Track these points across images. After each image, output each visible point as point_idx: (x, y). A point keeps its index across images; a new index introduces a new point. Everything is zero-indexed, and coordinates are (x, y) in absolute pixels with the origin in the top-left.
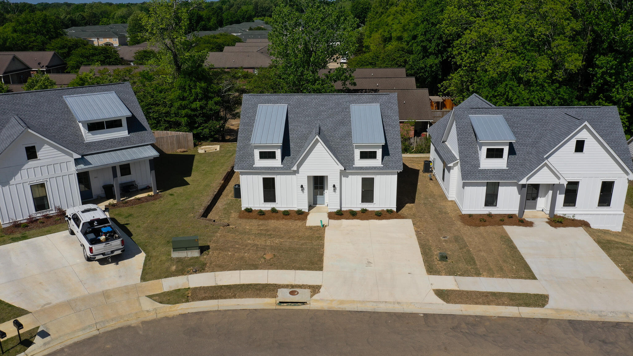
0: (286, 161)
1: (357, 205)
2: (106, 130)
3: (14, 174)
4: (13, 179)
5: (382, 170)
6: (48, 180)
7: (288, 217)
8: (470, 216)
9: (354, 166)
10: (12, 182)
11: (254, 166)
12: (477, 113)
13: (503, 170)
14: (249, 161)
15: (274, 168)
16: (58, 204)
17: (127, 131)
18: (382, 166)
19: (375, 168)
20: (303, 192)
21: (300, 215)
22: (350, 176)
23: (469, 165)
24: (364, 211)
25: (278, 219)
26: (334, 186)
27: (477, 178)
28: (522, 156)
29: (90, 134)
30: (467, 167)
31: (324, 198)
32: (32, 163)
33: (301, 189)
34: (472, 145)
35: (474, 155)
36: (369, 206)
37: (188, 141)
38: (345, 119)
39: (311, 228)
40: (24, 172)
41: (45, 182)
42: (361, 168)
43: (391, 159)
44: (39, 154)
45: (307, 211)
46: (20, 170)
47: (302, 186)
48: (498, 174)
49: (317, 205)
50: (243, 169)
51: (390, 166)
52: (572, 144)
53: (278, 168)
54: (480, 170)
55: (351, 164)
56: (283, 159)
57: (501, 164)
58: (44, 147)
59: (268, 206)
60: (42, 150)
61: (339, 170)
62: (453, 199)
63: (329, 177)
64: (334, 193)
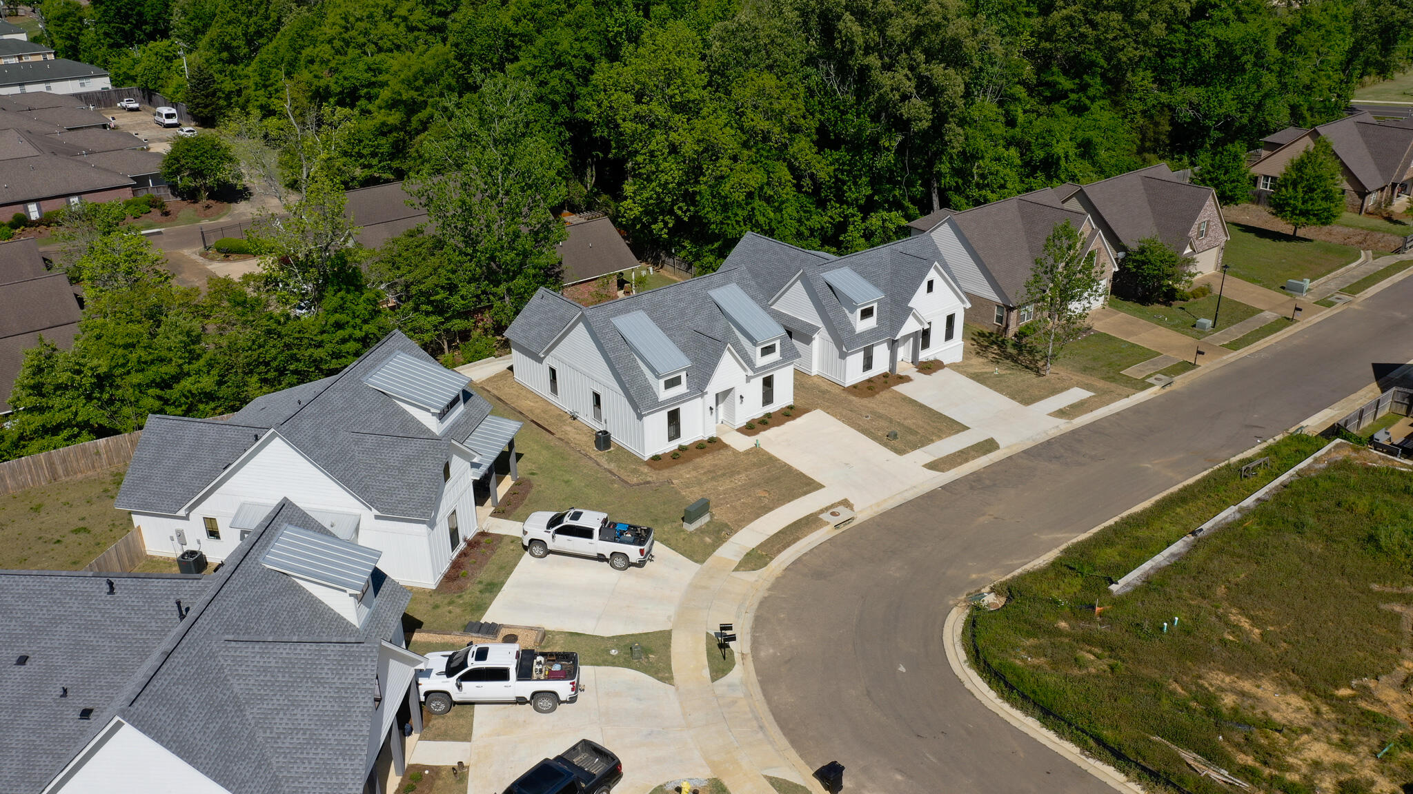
1: (758, 411)
3: (439, 508)
4: (439, 516)
5: (781, 362)
6: (457, 503)
7: (707, 449)
8: (855, 387)
10: (439, 520)
11: (659, 400)
12: (826, 269)
13: (874, 328)
14: (650, 396)
15: (679, 396)
16: (464, 532)
18: (781, 359)
20: (712, 414)
21: (716, 443)
22: (752, 380)
23: (846, 332)
24: (768, 415)
25: (699, 455)
26: (741, 397)
27: (859, 343)
28: (883, 312)
30: (845, 335)
32: (448, 485)
35: (845, 320)
36: (771, 408)
39: (748, 453)
40: (444, 502)
41: (455, 508)
42: (762, 367)
44: (451, 471)
45: (717, 436)
46: (442, 500)
47: (710, 408)
48: (871, 334)
50: (647, 408)
52: (924, 285)
53: (683, 395)
54: (857, 335)
55: (753, 367)
57: (871, 322)
58: (453, 457)
59: (674, 445)
60: (452, 463)
61: (745, 377)
62: (816, 373)
63: (735, 388)
64: (740, 405)
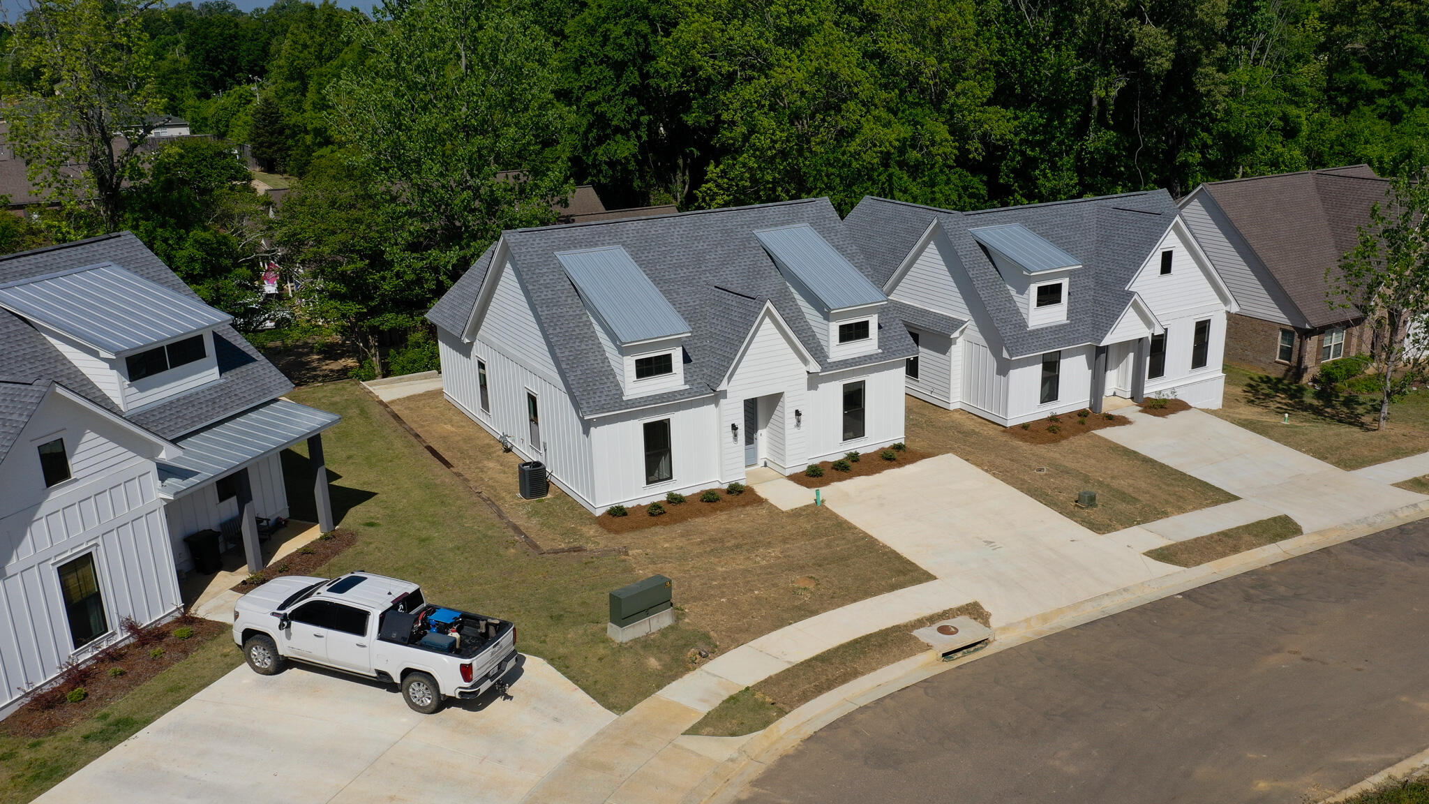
0: (689, 374)
1: (835, 448)
2: (170, 372)
3: (14, 541)
4: (14, 557)
6: (100, 541)
7: (719, 504)
8: (1025, 427)
9: (831, 360)
10: (13, 566)
11: (620, 399)
12: (979, 223)
13: (1063, 325)
14: (602, 390)
16: (127, 611)
17: (216, 369)
18: (880, 351)
19: (869, 358)
20: (736, 440)
22: (822, 387)
23: (1010, 326)
24: (854, 457)
25: (702, 513)
26: (798, 413)
27: (1033, 348)
28: (1080, 295)
29: (134, 390)
30: (1008, 330)
31: (756, 449)
32: (60, 494)
33: (732, 435)
34: (997, 286)
35: (1009, 305)
36: (861, 446)
39: (797, 513)
40: (39, 528)
41: (93, 550)
44: (76, 464)
45: (745, 483)
46: (30, 525)
47: (734, 427)
48: (1060, 335)
50: (602, 410)
51: (895, 348)
52: (1155, 260)
53: (678, 394)
54: (1030, 331)
57: (1057, 314)
58: (84, 440)
60: (81, 448)
61: (806, 375)
62: (958, 406)
63: (785, 395)
64: (796, 429)
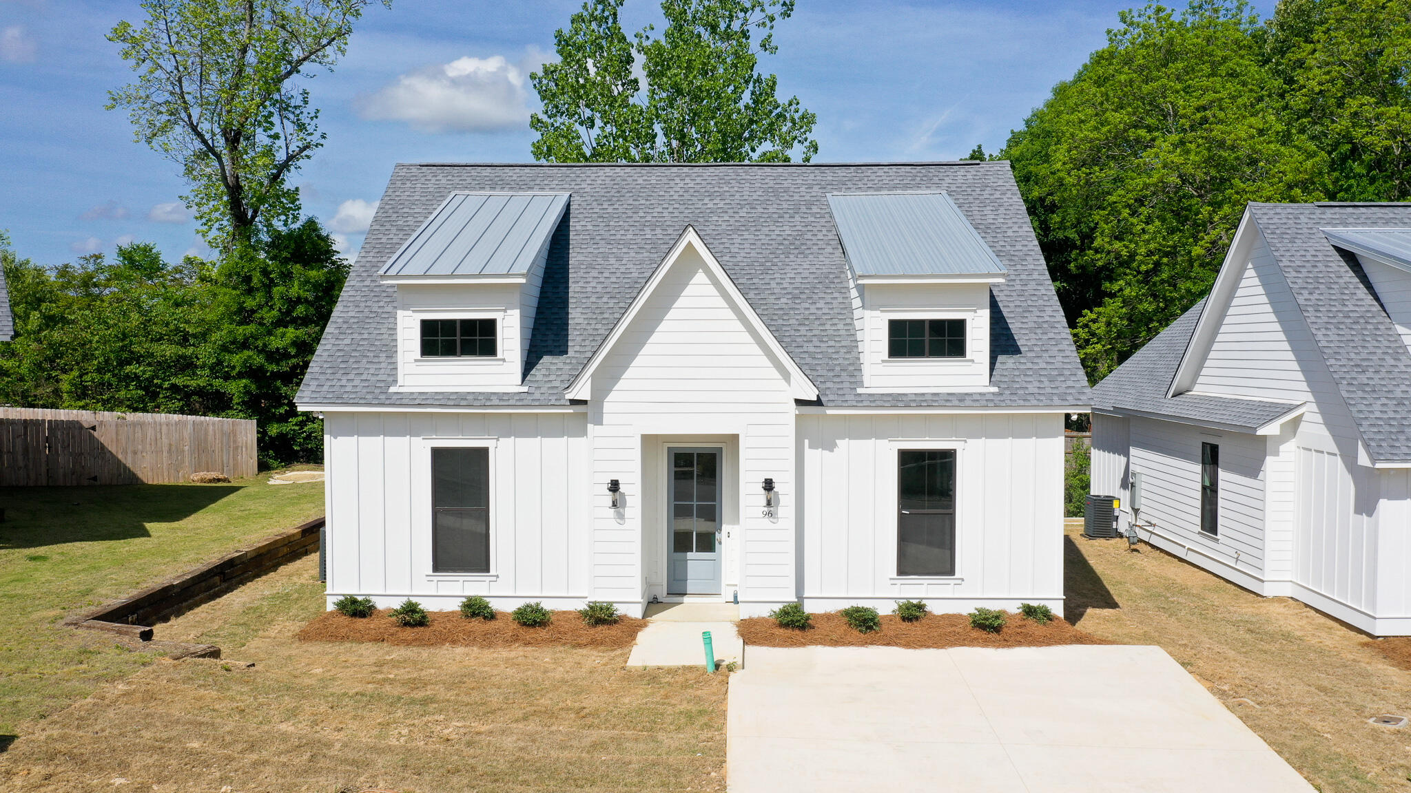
0: (544, 372)
1: (878, 587)
5: (996, 406)
7: (542, 633)
9: (859, 391)
11: (392, 389)
12: (1351, 220)
14: (372, 371)
15: (485, 399)
18: (995, 389)
19: (962, 399)
20: (621, 516)
21: (600, 628)
22: (842, 444)
24: (912, 613)
25: (487, 641)
26: (769, 485)
31: (717, 564)
33: (608, 498)
34: (1369, 327)
36: (933, 595)
37: (236, 448)
38: (809, 236)
39: (651, 676)
42: (896, 400)
43: (1029, 365)
45: (636, 612)
47: (614, 486)
49: (686, 599)
50: (336, 399)
51: (1032, 388)
53: (503, 399)
55: (846, 385)
56: (529, 365)
59: (452, 594)
61: (793, 409)
62: (1287, 591)
63: (743, 444)
64: (767, 520)
